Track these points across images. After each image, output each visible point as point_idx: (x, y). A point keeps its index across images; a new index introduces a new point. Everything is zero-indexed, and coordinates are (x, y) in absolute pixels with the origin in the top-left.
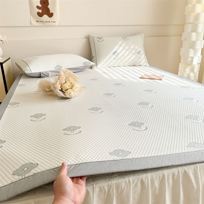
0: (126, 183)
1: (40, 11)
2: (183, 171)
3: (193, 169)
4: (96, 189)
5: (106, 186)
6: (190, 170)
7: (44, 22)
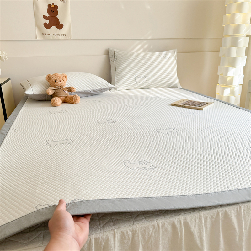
0: (154, 227)
1: (48, 22)
2: (224, 213)
3: (236, 209)
4: (117, 234)
5: (130, 231)
6: (232, 211)
7: (52, 34)
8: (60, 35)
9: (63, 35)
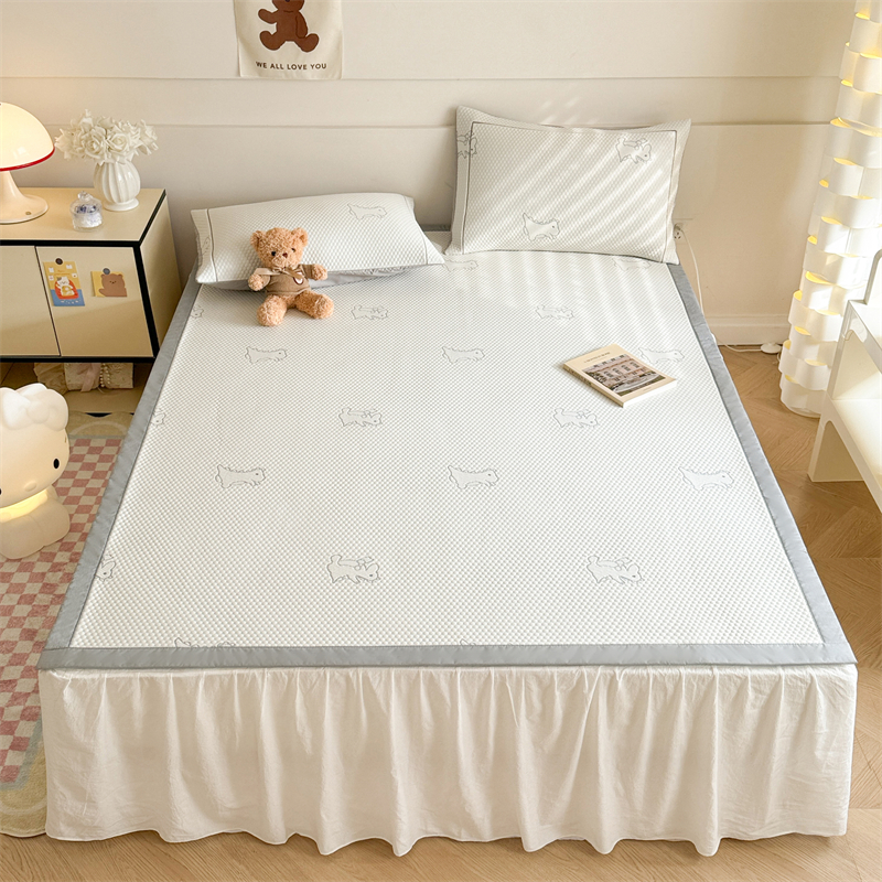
1: (272, 28)
7: (285, 66)
8: (309, 67)
9: (318, 66)
